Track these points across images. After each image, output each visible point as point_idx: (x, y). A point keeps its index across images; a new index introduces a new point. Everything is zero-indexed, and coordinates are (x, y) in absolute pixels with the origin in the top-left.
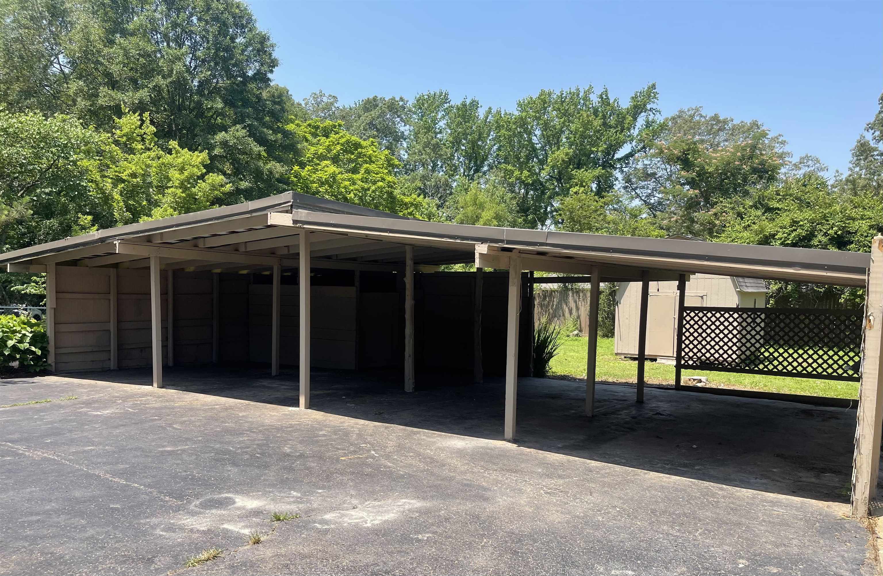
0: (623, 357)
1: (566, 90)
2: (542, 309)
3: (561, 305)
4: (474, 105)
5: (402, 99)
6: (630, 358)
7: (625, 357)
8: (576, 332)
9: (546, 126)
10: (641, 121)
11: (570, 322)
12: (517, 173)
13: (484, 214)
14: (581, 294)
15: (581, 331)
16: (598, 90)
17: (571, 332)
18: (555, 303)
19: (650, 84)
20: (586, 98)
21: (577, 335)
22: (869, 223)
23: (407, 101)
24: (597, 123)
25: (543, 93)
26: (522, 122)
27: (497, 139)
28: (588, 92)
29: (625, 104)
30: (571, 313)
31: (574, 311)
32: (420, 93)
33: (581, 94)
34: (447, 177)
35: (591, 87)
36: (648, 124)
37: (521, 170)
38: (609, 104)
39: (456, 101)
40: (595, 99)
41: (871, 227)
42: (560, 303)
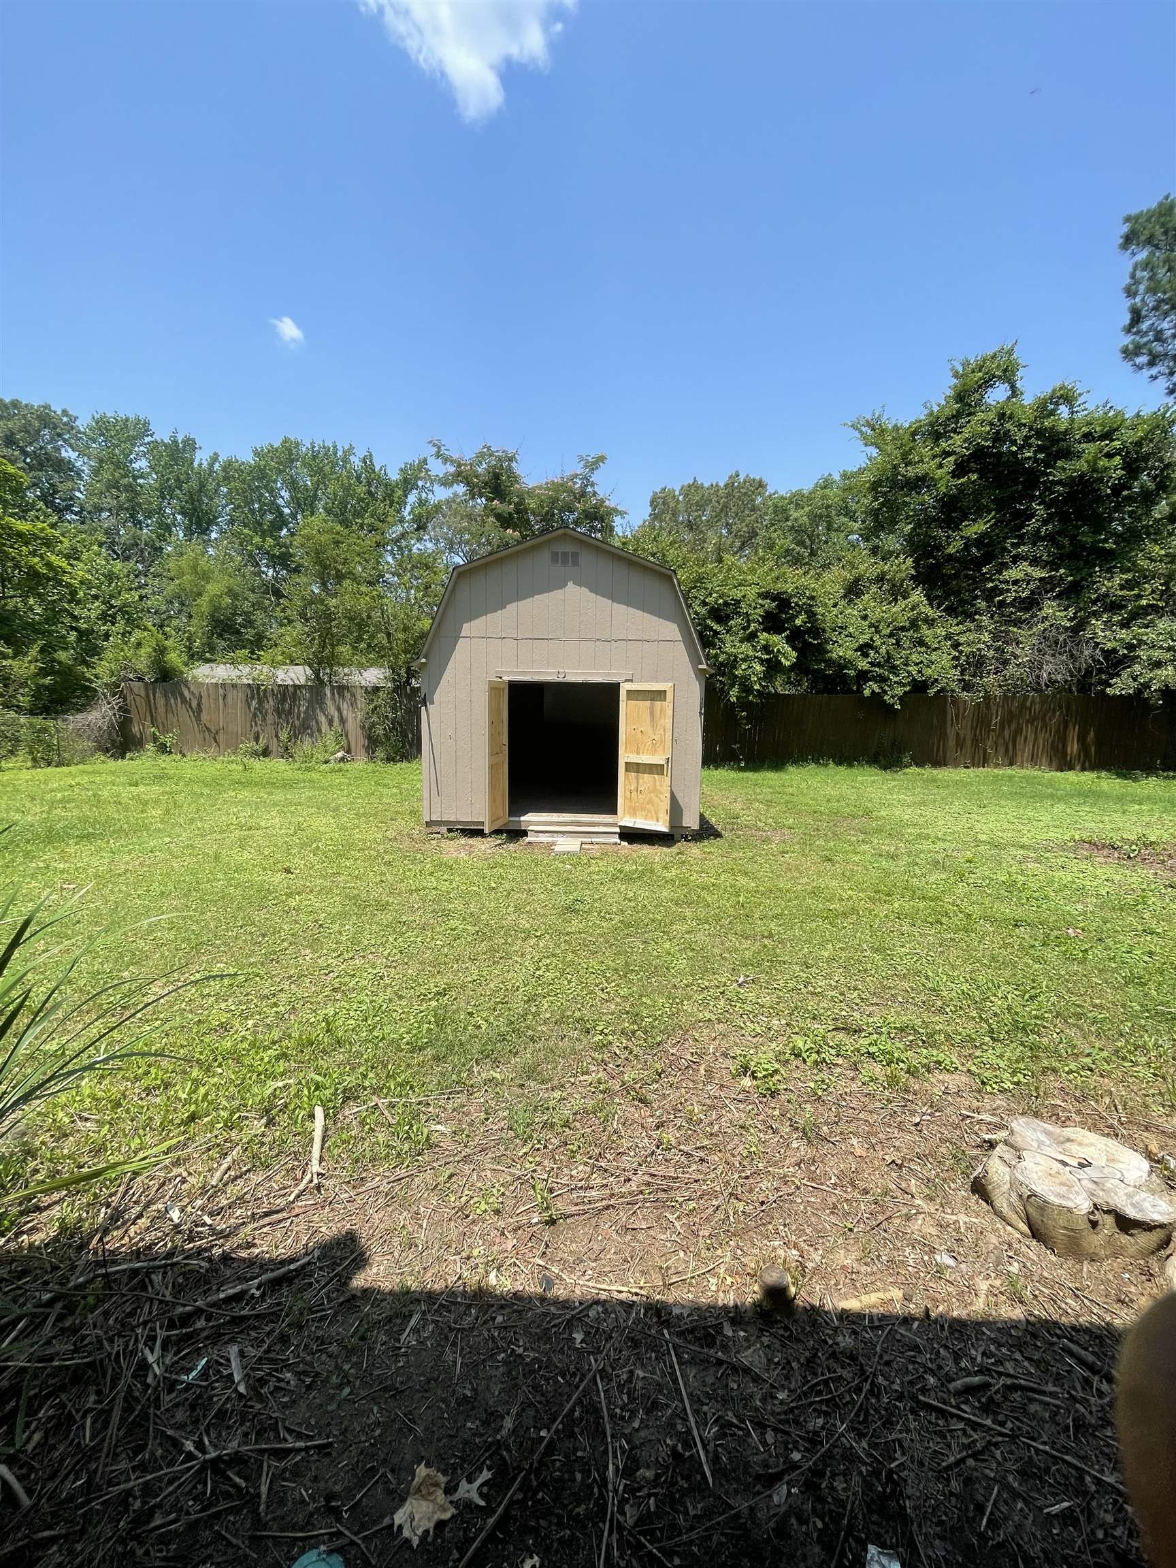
0: (444, 829)
1: (319, 442)
2: (279, 717)
3: (314, 711)
4: (190, 445)
5: (65, 412)
6: (463, 831)
7: (450, 831)
8: (340, 754)
9: (293, 485)
10: (412, 498)
11: (330, 739)
12: (257, 539)
13: (209, 587)
14: (348, 695)
15: (349, 751)
16: (361, 452)
17: (333, 753)
18: (303, 709)
19: (422, 457)
20: (346, 460)
21: (342, 759)
22: (756, 590)
23: (76, 418)
24: (361, 490)
25: (286, 441)
26: (260, 473)
27: (229, 497)
28: (348, 452)
29: (394, 476)
30: (330, 722)
31: (336, 722)
32: (101, 412)
33: (340, 453)
34: (154, 536)
35: (351, 447)
36: (422, 503)
37: (263, 536)
38: (374, 471)
39: (162, 433)
40: (356, 461)
41: (760, 595)
42: (311, 707)
